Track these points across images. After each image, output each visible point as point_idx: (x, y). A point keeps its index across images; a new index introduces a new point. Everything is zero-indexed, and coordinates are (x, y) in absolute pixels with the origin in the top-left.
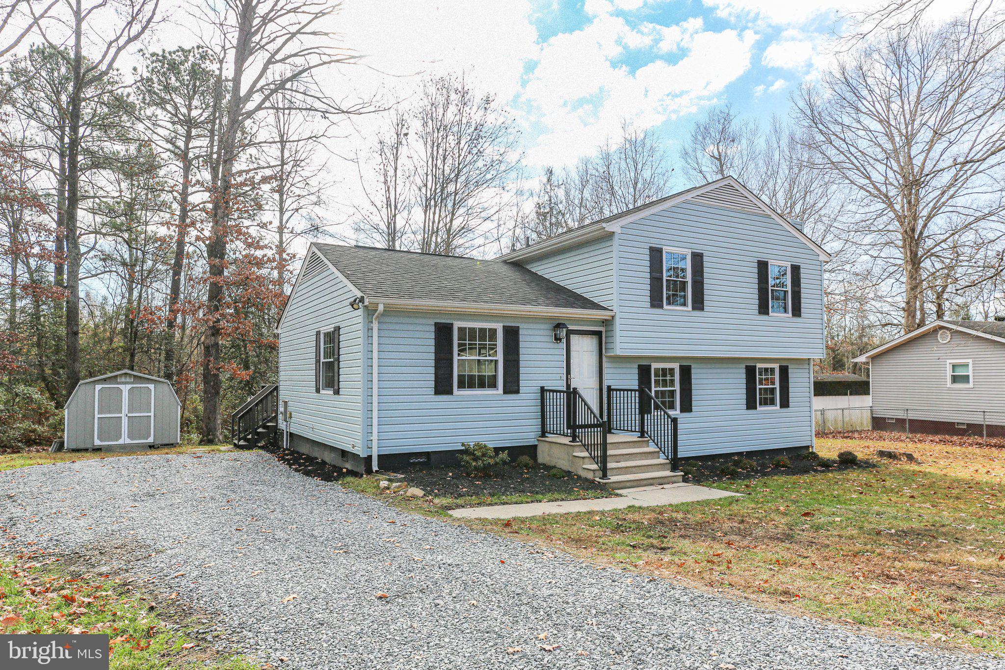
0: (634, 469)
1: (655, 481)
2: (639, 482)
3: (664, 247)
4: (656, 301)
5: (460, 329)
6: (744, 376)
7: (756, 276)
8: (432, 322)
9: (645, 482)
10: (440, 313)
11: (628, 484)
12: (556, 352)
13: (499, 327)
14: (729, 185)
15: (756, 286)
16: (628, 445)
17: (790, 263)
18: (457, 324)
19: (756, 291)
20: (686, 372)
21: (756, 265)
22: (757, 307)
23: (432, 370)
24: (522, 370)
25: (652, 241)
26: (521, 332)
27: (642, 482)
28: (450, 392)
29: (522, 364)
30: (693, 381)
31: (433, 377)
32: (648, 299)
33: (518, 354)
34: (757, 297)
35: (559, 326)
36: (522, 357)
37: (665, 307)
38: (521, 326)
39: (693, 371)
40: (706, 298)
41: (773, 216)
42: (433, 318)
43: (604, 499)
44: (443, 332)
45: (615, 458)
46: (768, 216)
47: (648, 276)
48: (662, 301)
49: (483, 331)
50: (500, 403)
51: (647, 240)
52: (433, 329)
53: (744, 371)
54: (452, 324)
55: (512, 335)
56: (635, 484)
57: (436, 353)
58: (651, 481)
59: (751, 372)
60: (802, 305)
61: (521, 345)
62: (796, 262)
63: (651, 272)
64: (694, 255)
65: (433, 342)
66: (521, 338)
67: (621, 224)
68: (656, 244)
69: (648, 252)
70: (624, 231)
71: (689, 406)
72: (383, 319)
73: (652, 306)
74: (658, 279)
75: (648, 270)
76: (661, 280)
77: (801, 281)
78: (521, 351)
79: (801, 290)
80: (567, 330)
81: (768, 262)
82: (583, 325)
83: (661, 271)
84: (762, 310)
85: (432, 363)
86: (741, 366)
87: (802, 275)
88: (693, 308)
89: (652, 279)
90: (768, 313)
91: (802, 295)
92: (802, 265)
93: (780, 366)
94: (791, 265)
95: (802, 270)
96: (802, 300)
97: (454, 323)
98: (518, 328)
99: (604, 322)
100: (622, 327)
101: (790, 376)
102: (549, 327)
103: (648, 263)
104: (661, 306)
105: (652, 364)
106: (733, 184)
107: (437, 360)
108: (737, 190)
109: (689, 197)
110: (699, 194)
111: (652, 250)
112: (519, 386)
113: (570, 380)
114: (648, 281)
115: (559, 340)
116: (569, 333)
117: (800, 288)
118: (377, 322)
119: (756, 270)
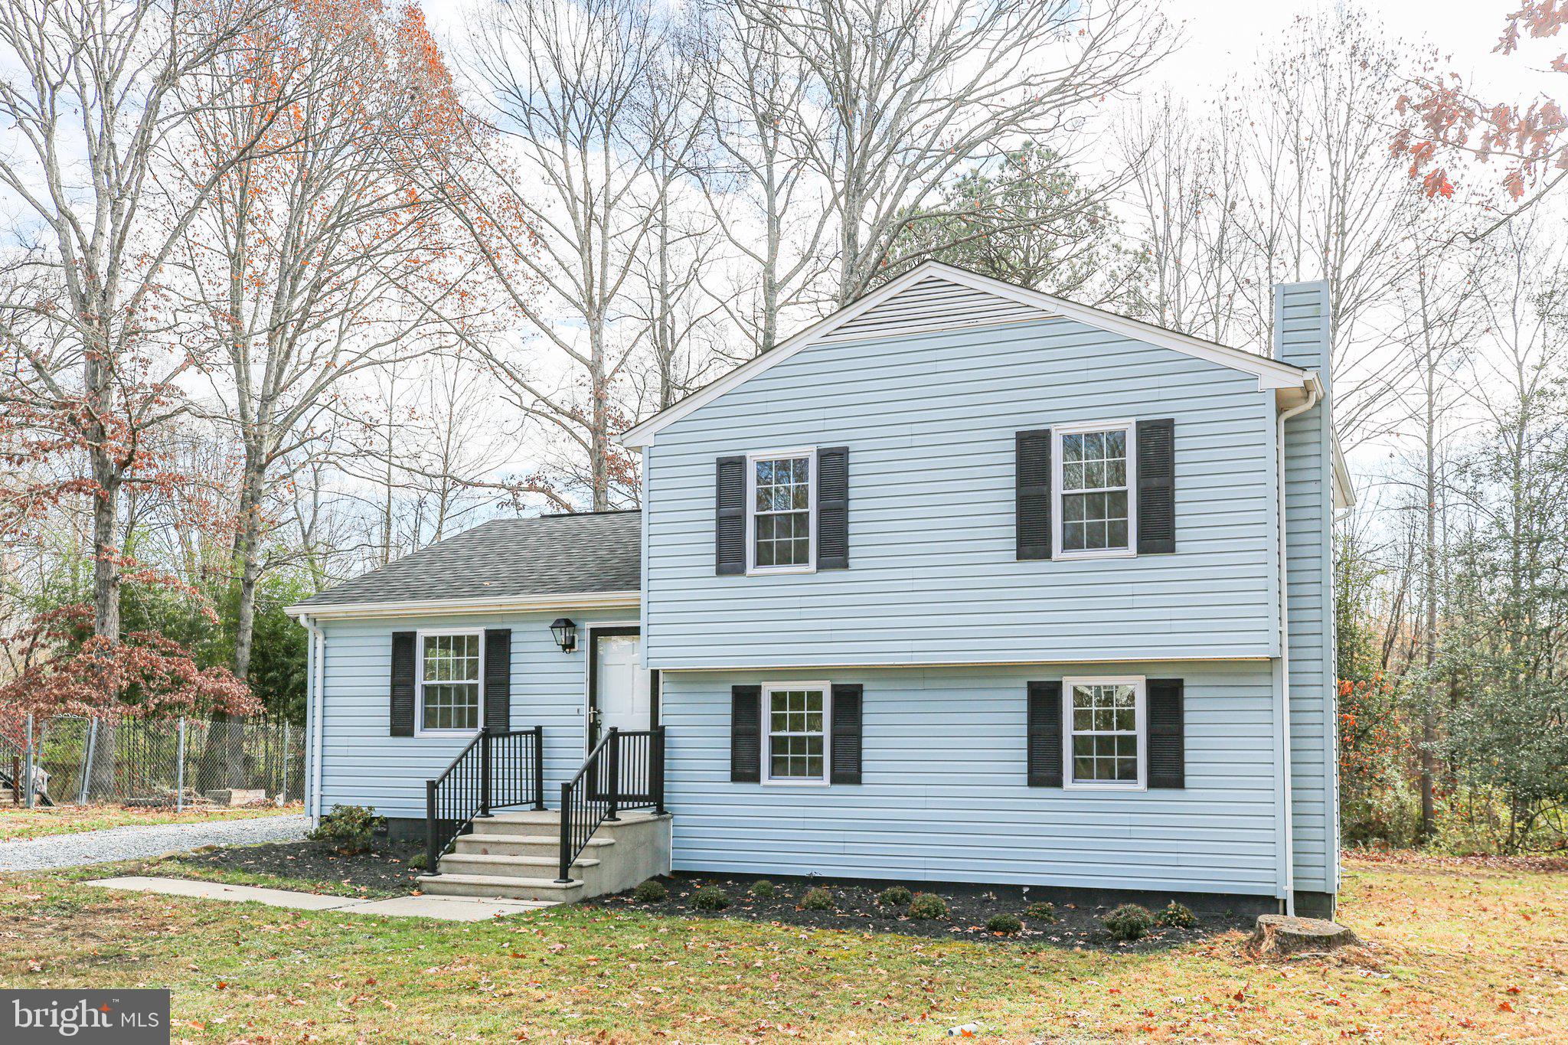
3: (748, 454)
4: (729, 560)
5: (427, 639)
6: (1022, 706)
7: (1012, 469)
8: (389, 632)
10: (399, 619)
12: (572, 667)
13: (480, 632)
14: (931, 279)
15: (1012, 494)
17: (1133, 420)
18: (422, 634)
19: (1012, 506)
20: (847, 700)
21: (1012, 445)
22: (1012, 544)
23: (387, 701)
24: (513, 700)
25: (722, 445)
26: (514, 638)
28: (410, 733)
29: (513, 689)
30: (867, 719)
31: (387, 711)
32: (713, 560)
33: (510, 674)
34: (1012, 519)
36: (513, 679)
37: (750, 568)
38: (514, 628)
39: (864, 696)
40: (852, 540)
41: (1069, 315)
42: (389, 626)
44: (403, 644)
46: (1060, 319)
47: (713, 514)
48: (741, 558)
49: (459, 639)
51: (711, 446)
52: (390, 641)
53: (1023, 694)
54: (415, 633)
55: (499, 642)
57: (393, 676)
59: (1043, 699)
60: (1179, 522)
61: (514, 658)
62: (1156, 412)
63: (719, 505)
64: (824, 455)
65: (389, 661)
66: (514, 648)
67: (656, 428)
68: (730, 450)
69: (713, 469)
70: (661, 440)
71: (854, 771)
72: (331, 633)
73: (720, 572)
74: (731, 517)
75: (713, 503)
76: (741, 518)
77: (1178, 457)
78: (513, 669)
79: (1179, 483)
80: (592, 630)
81: (1048, 432)
82: (619, 619)
83: (742, 502)
84: (1028, 549)
85: (388, 690)
86: (1012, 683)
87: (1178, 444)
88: (820, 567)
89: (720, 520)
90: (1047, 555)
91: (1179, 496)
92: (1178, 418)
93: (1148, 682)
94: (1138, 423)
95: (1178, 431)
96: (1179, 509)
97: (418, 631)
98: (509, 632)
99: (635, 612)
100: (653, 619)
101: (1187, 705)
102: (547, 626)
103: (713, 491)
104: (741, 571)
105: (763, 684)
106: (935, 276)
107: (394, 687)
108: (956, 285)
109: (816, 338)
110: (842, 322)
111: (722, 464)
112: (508, 726)
113: (595, 715)
114: (713, 526)
115: (567, 647)
116: (597, 634)
117: (1173, 477)
118: (322, 638)
119: (1012, 457)
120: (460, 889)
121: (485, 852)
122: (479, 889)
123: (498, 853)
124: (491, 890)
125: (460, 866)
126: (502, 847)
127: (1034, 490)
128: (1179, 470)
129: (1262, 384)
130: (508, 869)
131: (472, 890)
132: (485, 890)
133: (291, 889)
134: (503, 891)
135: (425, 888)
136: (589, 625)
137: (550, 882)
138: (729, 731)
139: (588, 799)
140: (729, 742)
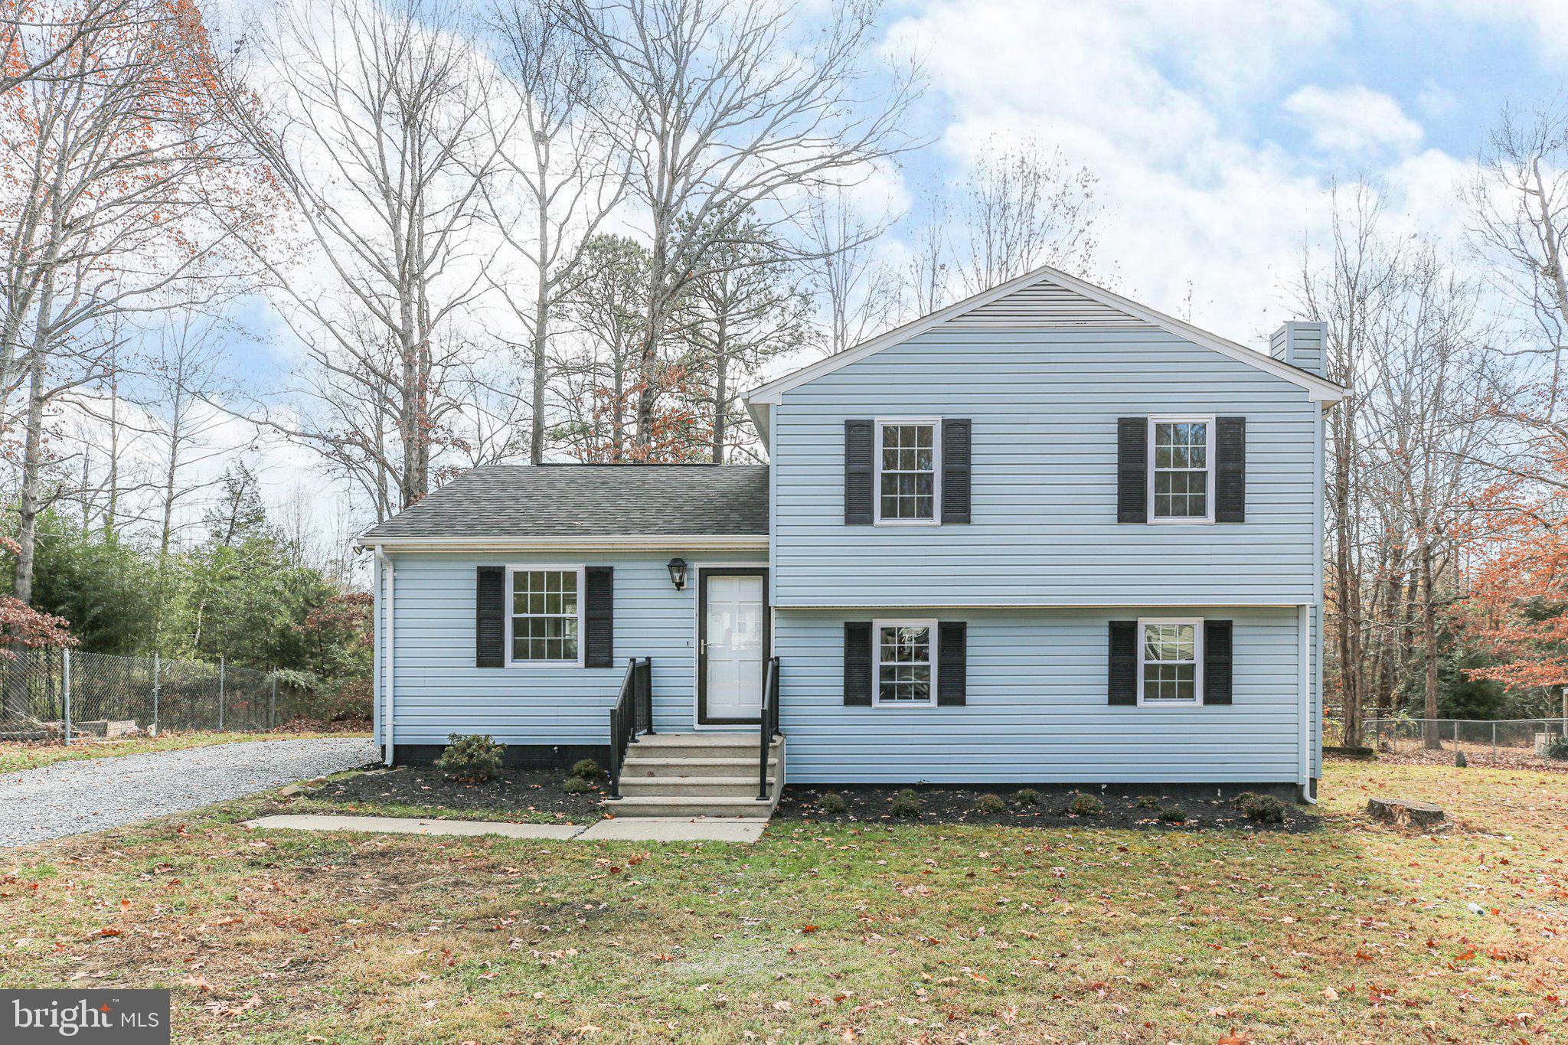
3: (877, 419)
4: (857, 511)
5: (517, 574)
6: (1106, 641)
7: (1115, 448)
8: (474, 566)
10: (486, 553)
12: (681, 603)
13: (579, 569)
14: (1045, 283)
15: (1115, 469)
17: (1214, 416)
18: (511, 569)
19: (1115, 479)
20: (953, 636)
21: (1115, 428)
22: (1114, 509)
23: (473, 633)
24: (616, 633)
25: (851, 409)
26: (616, 575)
28: (500, 663)
29: (616, 623)
30: (968, 650)
31: (474, 643)
32: (841, 510)
33: (611, 609)
34: (1114, 489)
35: (678, 564)
36: (616, 613)
37: (878, 519)
38: (616, 565)
39: (968, 632)
40: (974, 499)
41: (1164, 326)
42: (473, 561)
44: (490, 580)
46: (1153, 329)
47: (842, 470)
48: (870, 510)
49: (554, 576)
50: (579, 681)
51: (839, 409)
52: (474, 575)
53: (1106, 631)
54: (503, 568)
55: (600, 581)
57: (479, 609)
59: (1122, 636)
60: (1248, 498)
61: (616, 594)
62: (1231, 411)
63: (848, 464)
64: (949, 425)
65: (474, 594)
66: (616, 584)
67: (784, 388)
68: (859, 414)
69: (842, 430)
70: (789, 399)
71: (959, 695)
72: (401, 565)
73: (849, 521)
74: (860, 474)
75: (842, 460)
76: (868, 475)
77: (1248, 448)
78: (616, 604)
79: (1248, 468)
80: (700, 569)
81: (1146, 419)
82: (729, 560)
83: (870, 461)
84: (1128, 514)
85: (473, 623)
86: (1097, 622)
87: (1248, 438)
88: (945, 521)
89: (849, 475)
90: (1144, 520)
91: (1248, 478)
92: (1249, 417)
93: (1205, 622)
94: (1217, 419)
95: (1249, 427)
96: (1248, 488)
97: (507, 566)
98: (611, 569)
99: (764, 555)
100: (781, 561)
101: (1235, 640)
102: (665, 565)
103: (842, 450)
104: (870, 522)
105: (874, 621)
106: (1053, 280)
107: (480, 619)
108: (1067, 290)
109: (940, 322)
110: (966, 310)
111: (850, 426)
112: (611, 656)
113: (705, 647)
114: (842, 480)
115: (679, 585)
116: (705, 574)
117: (1244, 463)
118: (391, 570)
119: (1115, 438)
120: (652, 810)
121: (652, 775)
122: (675, 810)
123: (666, 775)
124: (688, 810)
125: (637, 789)
126: (671, 769)
127: (1133, 467)
128: (1248, 458)
129: (1311, 397)
130: (692, 789)
131: (667, 810)
132: (681, 810)
133: (480, 820)
134: (701, 810)
135: (613, 811)
136: (697, 565)
137: (752, 800)
138: (841, 661)
139: (700, 723)
140: (841, 671)
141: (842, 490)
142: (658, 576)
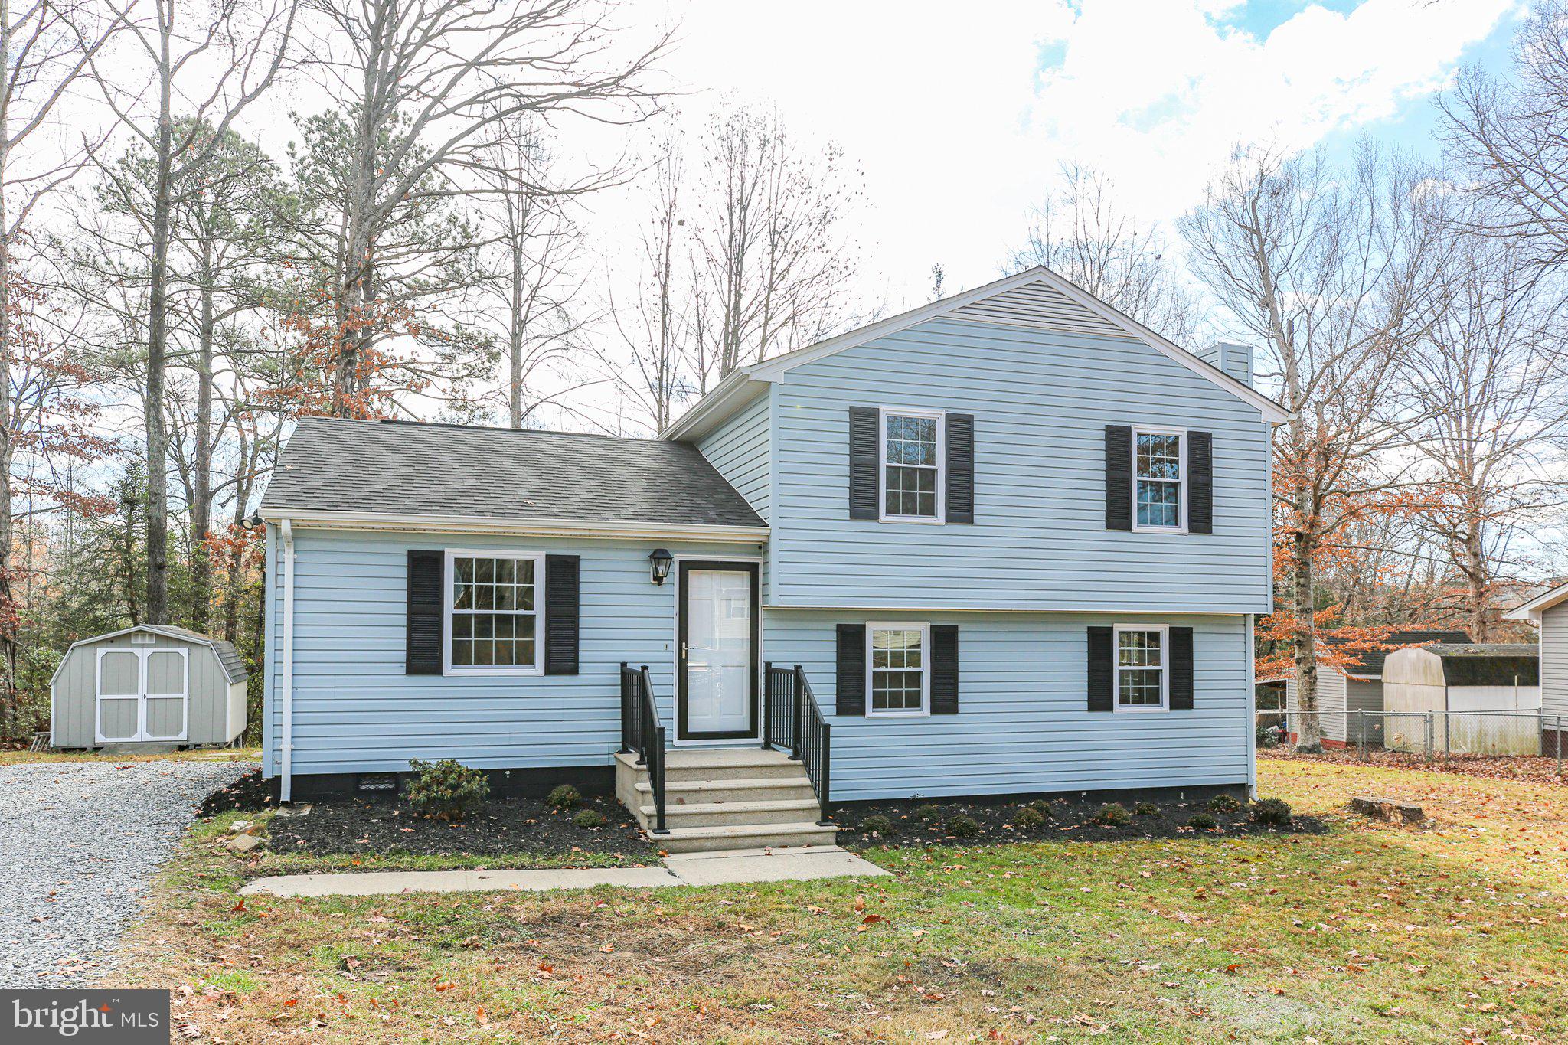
0: (739, 817)
1: (770, 840)
2: (733, 841)
3: (882, 408)
4: (862, 506)
5: (460, 563)
6: (1085, 647)
7: (1102, 455)
8: (403, 549)
9: (748, 841)
10: (419, 534)
11: (708, 844)
13: (538, 557)
14: (1039, 283)
15: (1103, 475)
16: (759, 771)
17: (1186, 430)
18: (453, 553)
19: (1102, 485)
20: (945, 640)
21: (1102, 435)
22: (1103, 516)
23: (403, 632)
24: (586, 634)
25: (856, 395)
26: (583, 566)
27: (740, 842)
28: (435, 670)
29: (584, 622)
30: (961, 656)
31: (403, 644)
32: (846, 504)
33: (576, 605)
34: (1103, 495)
35: (659, 555)
36: (583, 611)
37: (883, 517)
38: (584, 555)
39: (961, 636)
40: (977, 499)
41: (1145, 339)
42: (400, 542)
43: (615, 869)
44: (424, 566)
45: (713, 794)
46: (1136, 340)
47: (846, 460)
48: (875, 505)
49: (505, 564)
50: (538, 691)
51: (845, 394)
52: (404, 561)
53: (1085, 637)
54: (443, 553)
55: (564, 572)
56: (724, 843)
57: (410, 603)
58: (763, 840)
59: (1100, 641)
60: (1216, 511)
61: (583, 588)
62: (1200, 426)
63: (852, 454)
64: (952, 420)
65: (403, 584)
66: (583, 577)
67: (787, 367)
68: (864, 402)
69: (846, 416)
70: (793, 379)
71: (951, 702)
72: (303, 545)
73: (854, 516)
74: (867, 465)
75: (846, 449)
76: (873, 467)
77: (1215, 462)
78: (583, 600)
79: (1215, 482)
80: (682, 562)
81: (1129, 428)
82: (715, 553)
83: (875, 452)
84: (1115, 521)
85: (403, 620)
86: (1075, 627)
87: (1215, 453)
88: (949, 520)
89: (854, 466)
90: (1128, 528)
91: (1215, 491)
92: (1215, 433)
93: (1171, 629)
94: (1189, 433)
95: (1215, 443)
96: (1215, 501)
97: (447, 550)
98: (578, 558)
99: (762, 547)
100: (787, 556)
101: (1195, 647)
103: (847, 438)
104: (875, 517)
105: (868, 624)
106: (1047, 281)
107: (411, 615)
108: (1059, 293)
109: (943, 311)
110: (966, 303)
111: (856, 413)
112: (577, 661)
113: (687, 652)
114: (846, 471)
115: (658, 580)
116: (686, 567)
117: (1211, 477)
118: (292, 551)
119: (1102, 445)
127: (1119, 474)
128: (1215, 472)
129: (1264, 418)
136: (678, 558)
138: (833, 667)
139: (680, 737)
140: (833, 678)
141: (846, 482)
142: (638, 568)
